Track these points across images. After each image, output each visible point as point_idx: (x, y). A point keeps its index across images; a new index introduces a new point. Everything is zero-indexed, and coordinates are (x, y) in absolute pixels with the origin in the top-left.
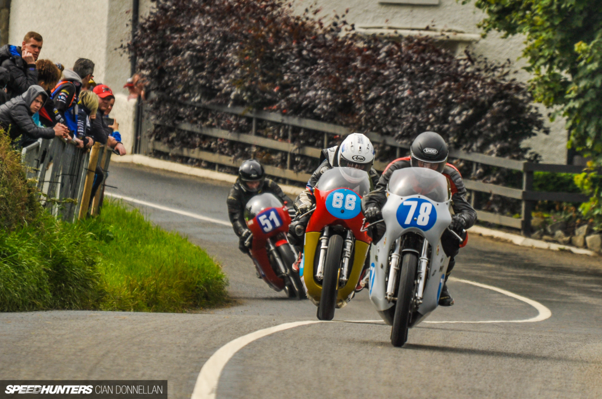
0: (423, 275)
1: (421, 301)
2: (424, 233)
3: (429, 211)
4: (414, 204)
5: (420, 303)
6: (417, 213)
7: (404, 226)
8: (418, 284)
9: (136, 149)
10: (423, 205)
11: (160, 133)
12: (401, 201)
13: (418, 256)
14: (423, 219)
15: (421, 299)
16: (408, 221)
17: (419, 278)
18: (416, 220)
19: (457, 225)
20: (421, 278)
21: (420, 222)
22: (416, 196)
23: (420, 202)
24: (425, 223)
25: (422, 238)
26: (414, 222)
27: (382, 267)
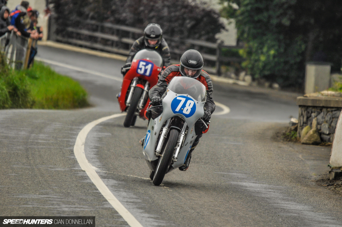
0: (180, 144)
1: (176, 160)
2: (186, 119)
3: (191, 106)
4: (183, 100)
5: (175, 161)
6: (184, 106)
7: (175, 112)
8: (176, 149)
9: (49, 39)
10: (189, 102)
11: (58, 32)
12: (176, 96)
13: (179, 131)
14: (187, 110)
15: (177, 158)
16: (178, 109)
17: (177, 145)
18: (183, 110)
19: (206, 117)
20: (179, 146)
21: (185, 112)
22: (186, 95)
23: (187, 99)
24: (188, 113)
25: (184, 122)
26: (181, 110)
27: (155, 134)
